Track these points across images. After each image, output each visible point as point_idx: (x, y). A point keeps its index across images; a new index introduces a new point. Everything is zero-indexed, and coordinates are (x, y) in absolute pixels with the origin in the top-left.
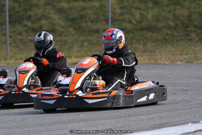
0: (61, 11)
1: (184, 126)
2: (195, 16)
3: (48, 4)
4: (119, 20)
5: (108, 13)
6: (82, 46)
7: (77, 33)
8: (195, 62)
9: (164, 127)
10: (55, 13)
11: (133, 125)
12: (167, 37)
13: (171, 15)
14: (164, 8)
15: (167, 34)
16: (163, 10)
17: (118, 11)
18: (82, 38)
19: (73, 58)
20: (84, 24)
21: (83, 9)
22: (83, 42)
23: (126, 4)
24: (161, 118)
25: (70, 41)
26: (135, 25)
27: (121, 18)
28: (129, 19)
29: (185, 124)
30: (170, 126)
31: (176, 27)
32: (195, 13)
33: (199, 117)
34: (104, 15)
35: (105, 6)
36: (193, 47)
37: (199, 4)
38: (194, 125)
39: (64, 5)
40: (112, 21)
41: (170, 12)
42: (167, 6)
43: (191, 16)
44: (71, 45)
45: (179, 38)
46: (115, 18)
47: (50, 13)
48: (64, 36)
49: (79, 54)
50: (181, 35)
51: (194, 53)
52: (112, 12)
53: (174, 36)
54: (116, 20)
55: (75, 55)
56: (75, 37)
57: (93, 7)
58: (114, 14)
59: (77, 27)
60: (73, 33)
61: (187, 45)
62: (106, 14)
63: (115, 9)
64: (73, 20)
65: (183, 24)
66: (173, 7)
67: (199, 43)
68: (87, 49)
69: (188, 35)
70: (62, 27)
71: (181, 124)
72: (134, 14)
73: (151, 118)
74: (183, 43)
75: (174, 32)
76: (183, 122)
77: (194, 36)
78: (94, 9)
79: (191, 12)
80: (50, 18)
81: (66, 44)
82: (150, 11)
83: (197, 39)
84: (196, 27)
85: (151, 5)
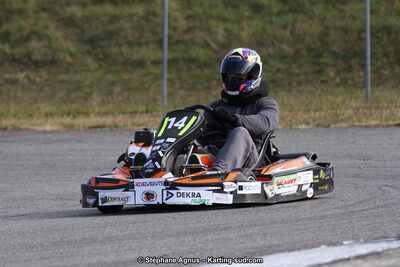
0: (69, 22)
1: (312, 250)
2: (333, 35)
3: (44, 10)
4: (184, 43)
5: (163, 27)
6: (110, 93)
7: (100, 66)
8: (332, 126)
9: (272, 253)
10: (57, 27)
11: (211, 249)
12: (279, 75)
13: (287, 33)
14: (274, 19)
15: (279, 70)
16: (271, 23)
17: (183, 23)
18: (110, 77)
19: (92, 115)
20: (115, 50)
21: (114, 19)
22: (112, 84)
23: (197, 9)
24: (266, 235)
25: (87, 83)
26: (216, 52)
27: (187, 37)
28: (204, 40)
29: (313, 246)
30: (282, 251)
31: (296, 57)
32: (335, 28)
33: (342, 233)
34: (153, 32)
35: (155, 15)
36: (329, 97)
37: (341, 11)
38: (332, 248)
39: (75, 10)
40: (169, 43)
41: (285, 27)
42: (279, 14)
43: (326, 35)
44: (88, 90)
45: (302, 78)
46: (176, 37)
47: (47, 27)
48: (76, 73)
49: (104, 109)
50: (305, 73)
51: (333, 109)
52: (169, 25)
53: (292, 74)
54: (177, 42)
55: (97, 109)
56: (97, 75)
57: (131, 16)
58: (175, 29)
59: (101, 56)
60: (91, 67)
61: (318, 92)
62: (159, 29)
63: (176, 20)
64: (92, 42)
65: (310, 50)
66: (290, 17)
67: (341, 88)
68: (120, 98)
69: (320, 72)
70: (71, 54)
71: (306, 247)
72: (214, 29)
73: (246, 236)
74: (310, 88)
75: (294, 66)
76: (310, 243)
77: (332, 74)
78: (135, 19)
79: (327, 28)
80: (48, 36)
81: (78, 88)
82: (244, 24)
83: (338, 80)
84: (335, 55)
85: (247, 13)
